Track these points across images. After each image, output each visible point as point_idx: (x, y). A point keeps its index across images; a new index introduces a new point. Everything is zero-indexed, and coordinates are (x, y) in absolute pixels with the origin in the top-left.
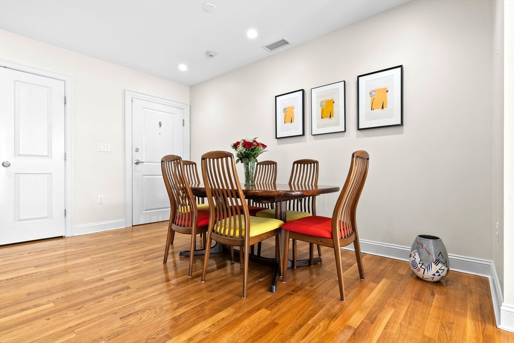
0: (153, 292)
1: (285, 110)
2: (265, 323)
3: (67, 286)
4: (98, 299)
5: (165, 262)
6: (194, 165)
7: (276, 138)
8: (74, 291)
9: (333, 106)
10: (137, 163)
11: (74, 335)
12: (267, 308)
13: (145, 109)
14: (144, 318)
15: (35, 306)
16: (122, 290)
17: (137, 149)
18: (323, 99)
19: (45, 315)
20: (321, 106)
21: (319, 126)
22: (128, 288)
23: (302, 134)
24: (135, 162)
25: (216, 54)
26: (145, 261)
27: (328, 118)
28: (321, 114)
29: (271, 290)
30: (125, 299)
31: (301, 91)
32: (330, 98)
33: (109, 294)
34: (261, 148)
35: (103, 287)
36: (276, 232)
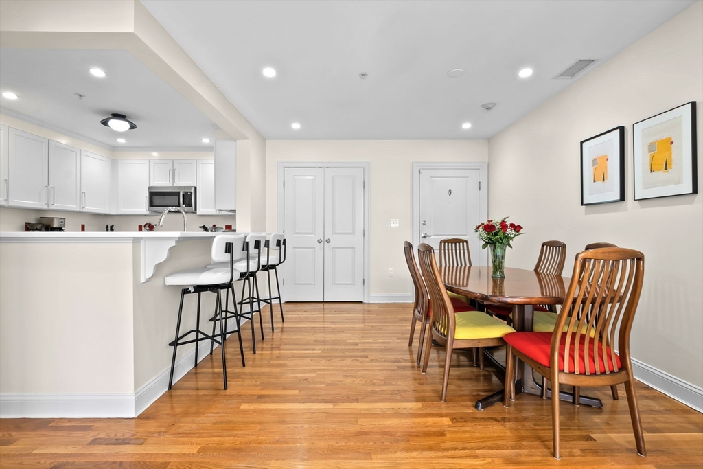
0: (379, 366)
1: (595, 162)
2: (433, 429)
3: (336, 343)
4: (343, 358)
5: (410, 344)
6: (465, 244)
7: (582, 204)
8: (336, 347)
9: (670, 149)
10: (424, 237)
11: (315, 375)
12: (452, 420)
13: (433, 179)
14: (356, 382)
15: (313, 350)
16: (362, 357)
17: (425, 222)
18: (653, 139)
19: (312, 357)
20: (650, 151)
21: (647, 186)
22: (366, 357)
23: (618, 198)
24: (423, 235)
25: (495, 105)
26: (398, 339)
27: (661, 171)
28: (649, 164)
29: (476, 407)
30: (358, 364)
31: (618, 130)
32: (665, 136)
33: (352, 357)
34: (510, 232)
35: (354, 350)
36: (502, 342)
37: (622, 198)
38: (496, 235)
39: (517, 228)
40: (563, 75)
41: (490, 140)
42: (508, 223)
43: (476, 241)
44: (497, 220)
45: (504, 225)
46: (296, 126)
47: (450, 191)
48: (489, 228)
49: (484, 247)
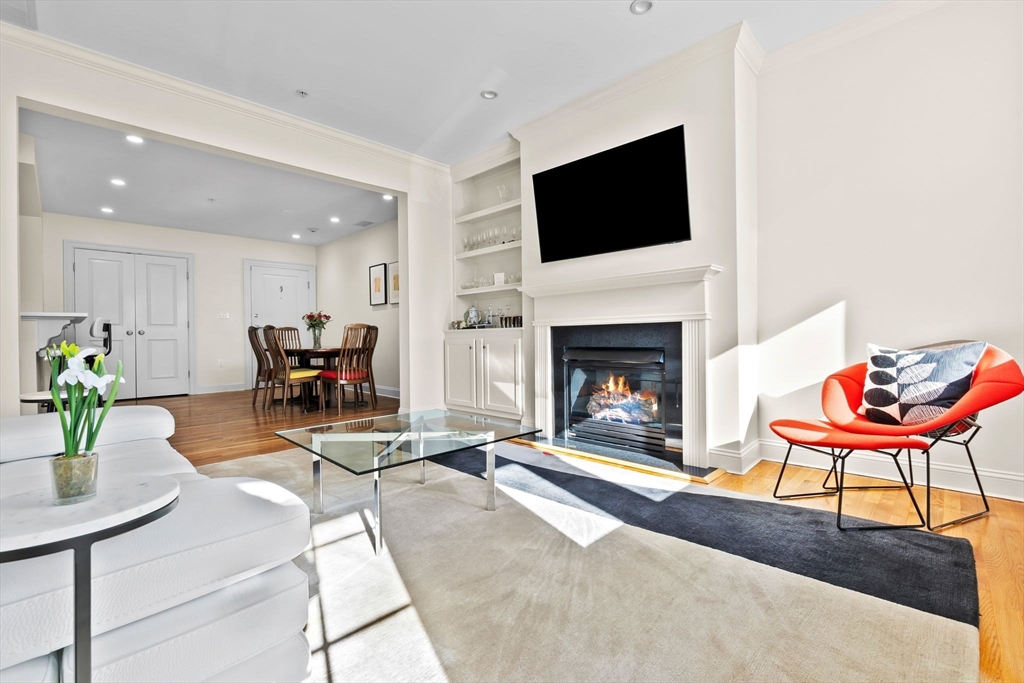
1: (375, 280)
7: (371, 305)
13: (264, 275)
17: (257, 314)
23: (384, 302)
25: (317, 229)
31: (384, 265)
34: (324, 320)
36: (317, 378)
37: (386, 303)
38: (316, 322)
39: (328, 318)
40: (358, 224)
41: (318, 248)
42: (323, 314)
43: (302, 326)
44: (315, 313)
45: (320, 316)
46: (107, 210)
47: (281, 287)
48: (311, 317)
49: (308, 329)
